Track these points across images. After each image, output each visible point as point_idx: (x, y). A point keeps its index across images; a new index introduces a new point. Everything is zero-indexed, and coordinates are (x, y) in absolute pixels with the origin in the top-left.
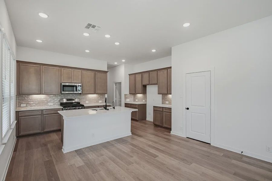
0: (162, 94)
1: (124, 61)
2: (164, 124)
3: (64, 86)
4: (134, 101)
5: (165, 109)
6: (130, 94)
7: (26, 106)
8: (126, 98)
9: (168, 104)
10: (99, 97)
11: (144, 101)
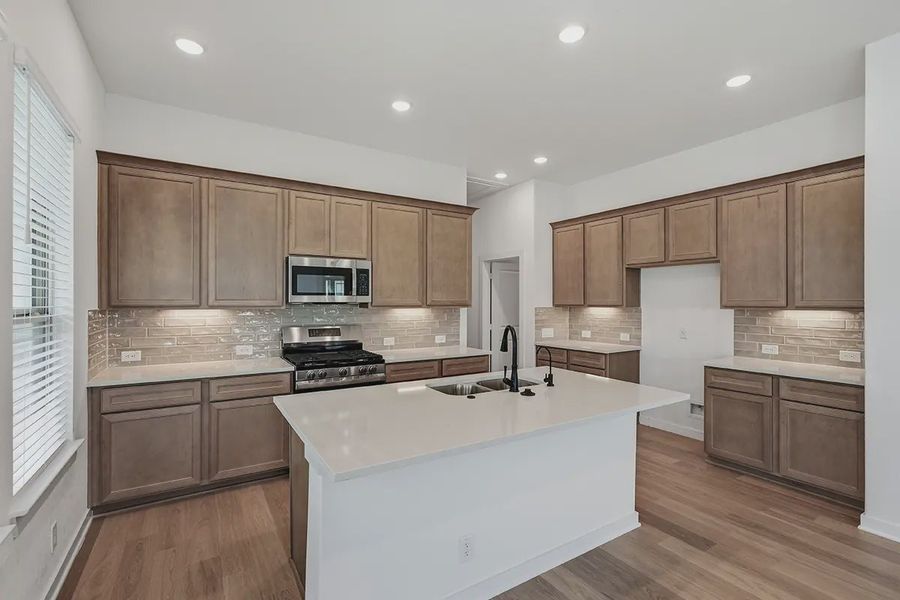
0: (739, 309)
1: (545, 160)
2: (785, 462)
3: (299, 270)
4: (574, 334)
5: (793, 388)
6: (556, 305)
7: (143, 362)
8: (540, 324)
9: (775, 357)
10: (436, 317)
11: (625, 337)
